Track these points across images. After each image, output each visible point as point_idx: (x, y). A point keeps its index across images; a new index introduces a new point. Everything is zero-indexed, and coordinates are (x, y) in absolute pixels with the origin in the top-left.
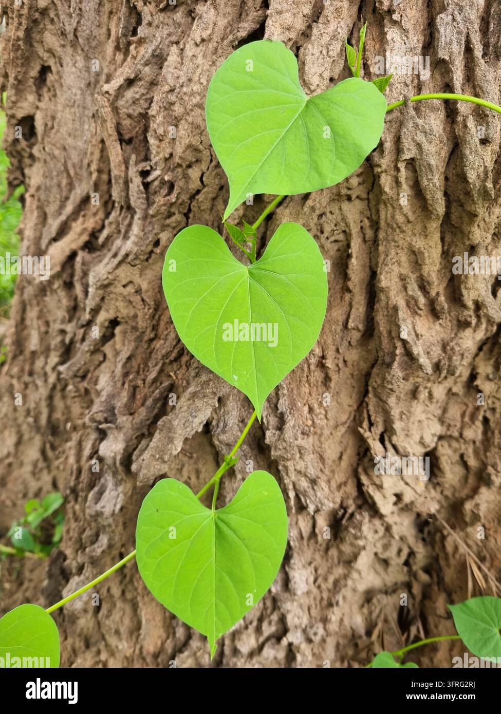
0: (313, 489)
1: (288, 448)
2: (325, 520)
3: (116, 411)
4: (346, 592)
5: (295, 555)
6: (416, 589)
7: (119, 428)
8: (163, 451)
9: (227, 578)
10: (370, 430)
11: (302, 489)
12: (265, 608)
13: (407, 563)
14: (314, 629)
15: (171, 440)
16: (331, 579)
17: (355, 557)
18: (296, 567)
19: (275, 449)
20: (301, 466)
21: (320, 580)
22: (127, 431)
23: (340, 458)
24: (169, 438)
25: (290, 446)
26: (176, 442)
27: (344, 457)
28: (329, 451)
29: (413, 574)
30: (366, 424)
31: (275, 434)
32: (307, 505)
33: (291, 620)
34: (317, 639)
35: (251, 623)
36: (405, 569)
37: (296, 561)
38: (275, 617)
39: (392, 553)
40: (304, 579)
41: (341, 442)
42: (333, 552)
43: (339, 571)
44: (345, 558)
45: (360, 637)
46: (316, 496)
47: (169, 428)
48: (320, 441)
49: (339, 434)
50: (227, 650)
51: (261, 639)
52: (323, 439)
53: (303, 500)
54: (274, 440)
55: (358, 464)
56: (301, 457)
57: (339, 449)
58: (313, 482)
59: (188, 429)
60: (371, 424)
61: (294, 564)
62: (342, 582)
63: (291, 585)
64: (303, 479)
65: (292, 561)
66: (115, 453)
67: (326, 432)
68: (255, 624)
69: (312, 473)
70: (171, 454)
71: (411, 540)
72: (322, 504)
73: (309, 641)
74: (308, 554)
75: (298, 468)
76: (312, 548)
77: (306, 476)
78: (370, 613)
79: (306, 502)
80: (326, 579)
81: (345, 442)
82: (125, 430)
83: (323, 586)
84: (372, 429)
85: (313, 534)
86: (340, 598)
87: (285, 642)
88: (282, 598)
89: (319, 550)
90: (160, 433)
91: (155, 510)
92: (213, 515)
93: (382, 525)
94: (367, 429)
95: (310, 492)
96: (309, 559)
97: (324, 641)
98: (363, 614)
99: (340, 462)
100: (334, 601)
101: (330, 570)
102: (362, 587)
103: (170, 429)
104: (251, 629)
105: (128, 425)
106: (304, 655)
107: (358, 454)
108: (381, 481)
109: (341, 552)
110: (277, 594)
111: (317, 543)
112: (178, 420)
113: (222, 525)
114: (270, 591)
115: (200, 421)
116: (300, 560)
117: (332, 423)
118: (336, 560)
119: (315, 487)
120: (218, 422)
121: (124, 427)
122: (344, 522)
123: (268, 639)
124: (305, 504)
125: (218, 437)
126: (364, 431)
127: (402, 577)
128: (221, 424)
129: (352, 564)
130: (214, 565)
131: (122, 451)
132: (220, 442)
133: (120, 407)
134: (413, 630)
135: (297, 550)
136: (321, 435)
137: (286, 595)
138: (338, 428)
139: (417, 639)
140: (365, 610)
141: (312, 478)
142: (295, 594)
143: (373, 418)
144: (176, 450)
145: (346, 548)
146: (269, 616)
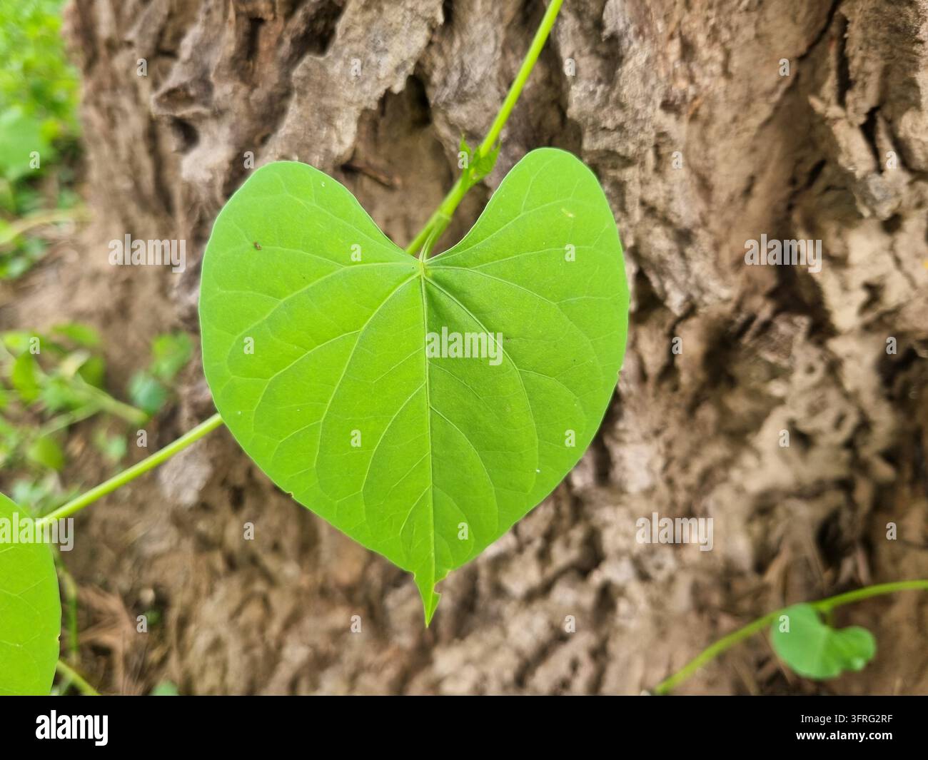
0: (683, 255)
1: (629, 125)
2: (700, 339)
3: (212, 78)
4: (723, 494)
5: (628, 413)
6: (863, 493)
7: (218, 114)
8: (308, 146)
9: (463, 439)
10: (841, 102)
11: (654, 255)
12: (558, 516)
13: (850, 444)
14: (657, 559)
15: (328, 117)
16: (697, 467)
17: (757, 421)
18: (627, 437)
19: (594, 134)
20: (655, 193)
21: (674, 469)
22: (238, 122)
23: (748, 192)
24: (322, 110)
25: (635, 121)
26: (339, 123)
27: (760, 188)
28: (723, 169)
29: (859, 466)
30: (830, 86)
31: (594, 92)
32: (665, 295)
33: (611, 540)
34: (660, 576)
35: (529, 542)
36: (845, 455)
37: (630, 424)
38: (578, 534)
39: (823, 422)
40: (644, 461)
41: (753, 150)
42: (708, 413)
43: (716, 451)
44: (732, 425)
45: (741, 574)
46: (688, 271)
47: (320, 84)
48: (703, 139)
49: (754, 122)
50: (484, 587)
51: (550, 571)
52: (712, 133)
53: (655, 283)
54: (590, 106)
55: (790, 208)
56: (657, 170)
57: (747, 168)
58: (684, 237)
59: (368, 86)
60: (845, 84)
61: (625, 431)
62: (720, 473)
63: (617, 474)
64: (658, 230)
65: (621, 425)
66: (212, 171)
67: (724, 114)
68: (538, 543)
69: (683, 214)
70: (328, 151)
71: (868, 399)
72: (703, 290)
73: (644, 577)
74: (655, 413)
75: (650, 197)
76: (663, 401)
77: (666, 221)
78: (767, 532)
79: (662, 286)
80: (685, 467)
81: (764, 149)
82: (231, 118)
83: (681, 480)
84: (850, 97)
85: (669, 370)
86: (710, 502)
87: (597, 578)
88: (593, 498)
89: (678, 406)
90: (299, 102)
91: (251, 245)
92: (421, 272)
93: (821, 358)
94: (833, 101)
95: (675, 263)
96: (656, 425)
97: (671, 580)
98: (749, 533)
99: (746, 202)
100: (698, 508)
101: (695, 451)
102: (755, 484)
103: (324, 88)
104: (530, 553)
105: (238, 105)
106: (631, 601)
107: (793, 181)
108: (846, 247)
109: (724, 413)
110: (585, 491)
111: (675, 388)
112: (340, 63)
113: (444, 298)
114: (567, 482)
115: (397, 62)
116: (638, 424)
117: (738, 91)
118: (711, 429)
119: (689, 251)
120: (447, 70)
121: (227, 110)
122: (747, 340)
123: (562, 573)
124: (658, 292)
125: (445, 112)
126: (824, 104)
127: (835, 471)
128: (455, 78)
129: (749, 437)
130: (426, 403)
131: (226, 166)
132: (453, 127)
133: (219, 67)
134: (847, 567)
135: (632, 401)
136: (707, 123)
137: (602, 493)
138: (754, 106)
139: (854, 584)
140: (757, 528)
141: (680, 227)
142: (622, 491)
143: (855, 64)
144: (341, 142)
145: (739, 404)
146: (566, 532)
